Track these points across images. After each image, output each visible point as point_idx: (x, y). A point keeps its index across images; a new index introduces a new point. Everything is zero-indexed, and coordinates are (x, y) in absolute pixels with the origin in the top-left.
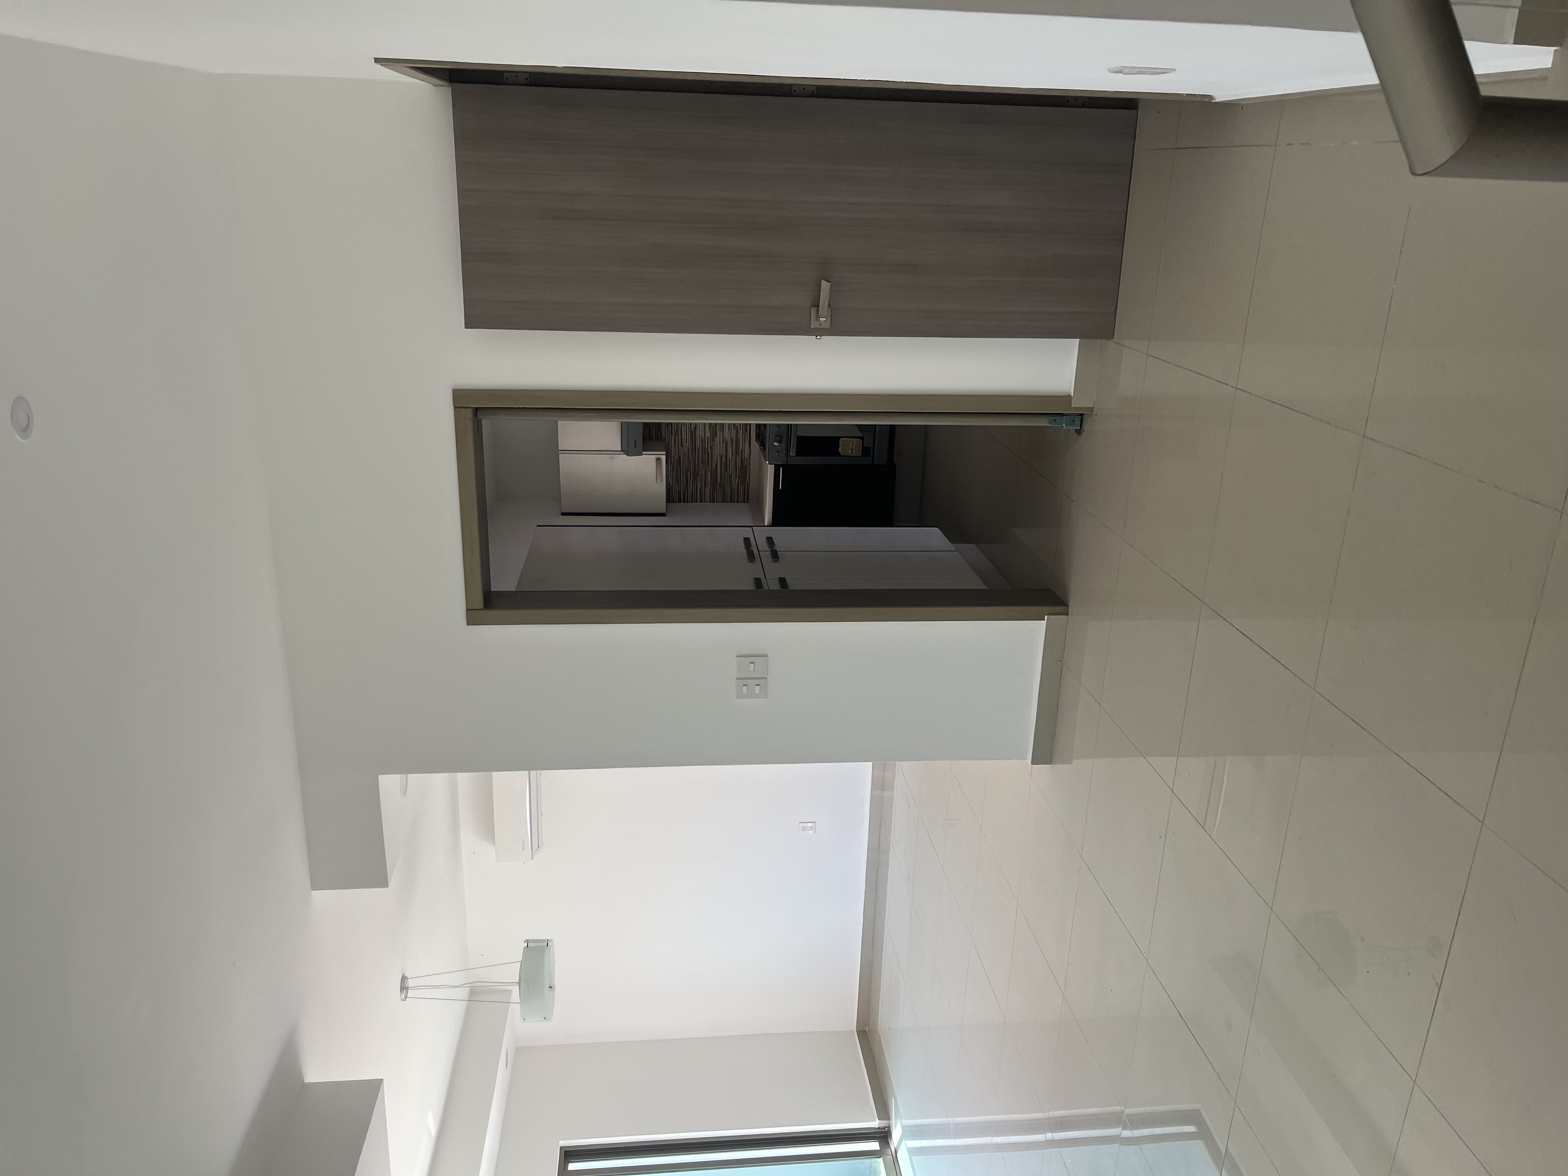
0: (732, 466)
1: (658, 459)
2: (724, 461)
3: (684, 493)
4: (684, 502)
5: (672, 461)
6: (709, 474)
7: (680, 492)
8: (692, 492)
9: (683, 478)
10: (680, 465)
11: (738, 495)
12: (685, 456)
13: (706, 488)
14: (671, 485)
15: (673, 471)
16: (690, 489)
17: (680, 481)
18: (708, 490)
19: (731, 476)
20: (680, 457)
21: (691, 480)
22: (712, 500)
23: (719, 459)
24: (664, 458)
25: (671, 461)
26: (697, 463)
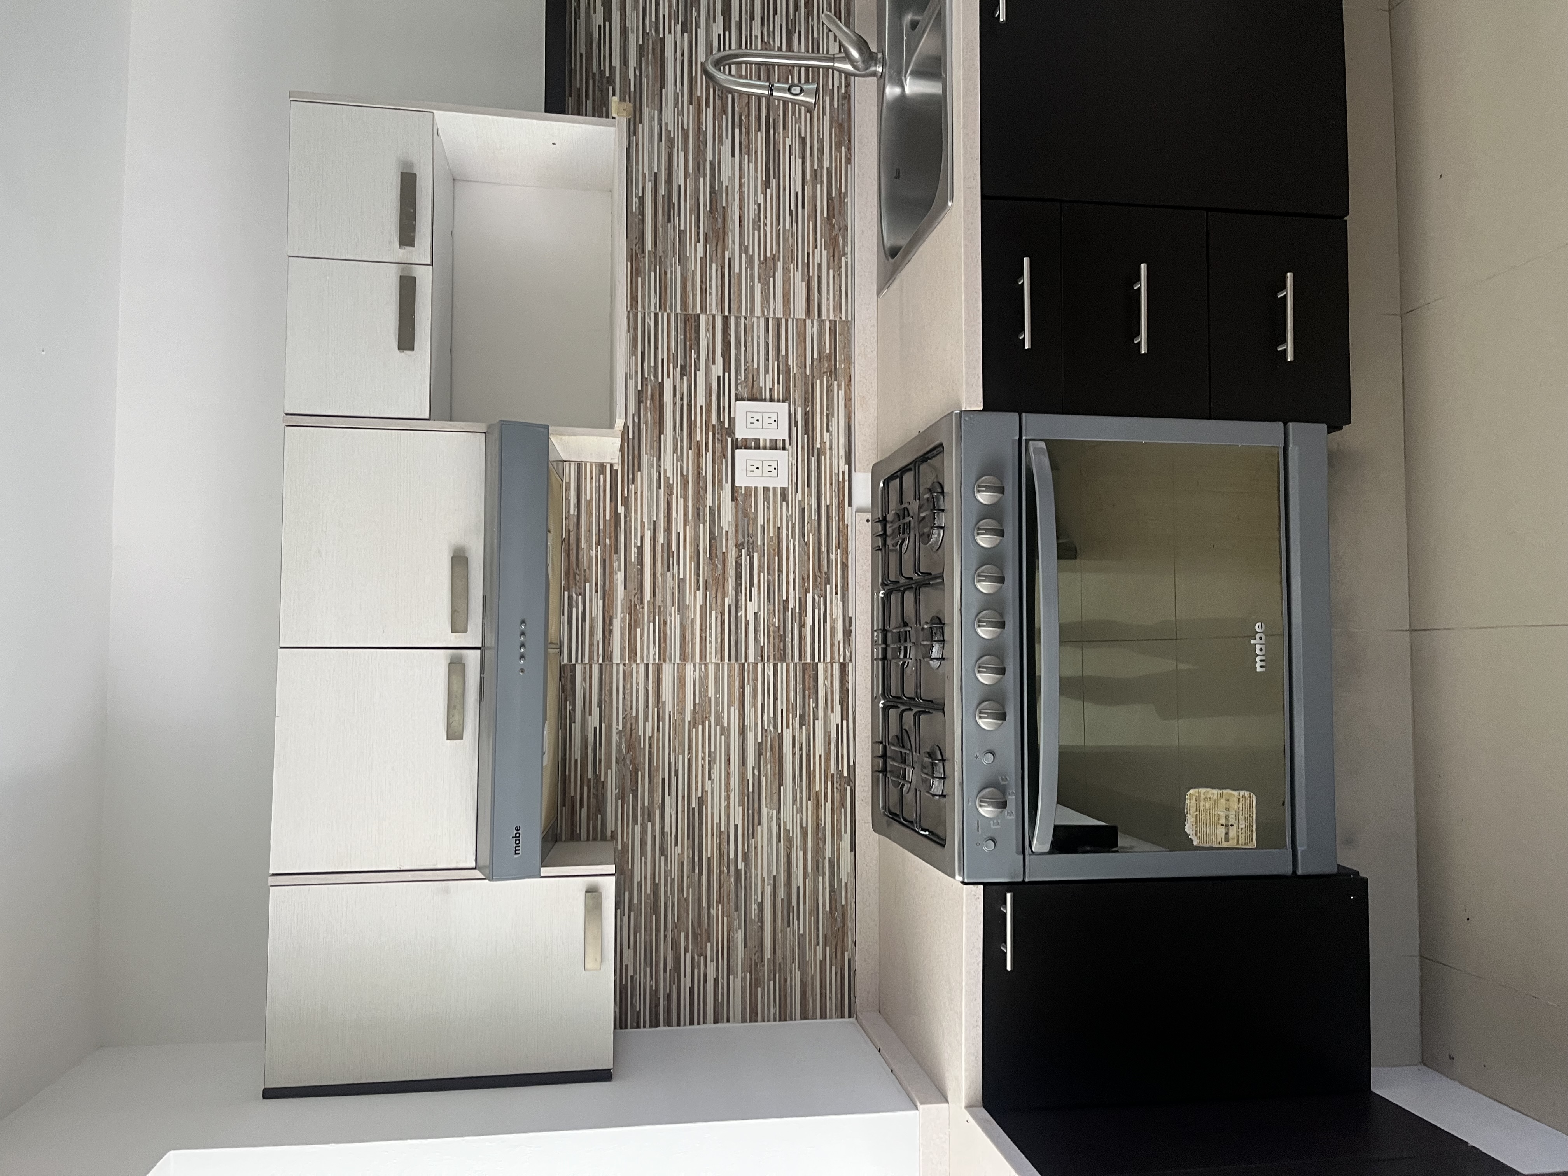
0: (805, 908)
1: (592, 892)
2: (781, 894)
3: (669, 997)
4: (669, 1024)
5: (635, 901)
6: (741, 934)
7: (655, 993)
8: (691, 990)
9: (665, 950)
10: (656, 911)
11: (823, 996)
12: (673, 880)
13: (732, 977)
14: (631, 973)
15: (637, 930)
16: (686, 983)
17: (658, 956)
18: (737, 984)
19: (802, 937)
20: (656, 887)
21: (689, 955)
22: (752, 1015)
23: (768, 890)
24: (609, 886)
25: (631, 900)
26: (704, 904)
